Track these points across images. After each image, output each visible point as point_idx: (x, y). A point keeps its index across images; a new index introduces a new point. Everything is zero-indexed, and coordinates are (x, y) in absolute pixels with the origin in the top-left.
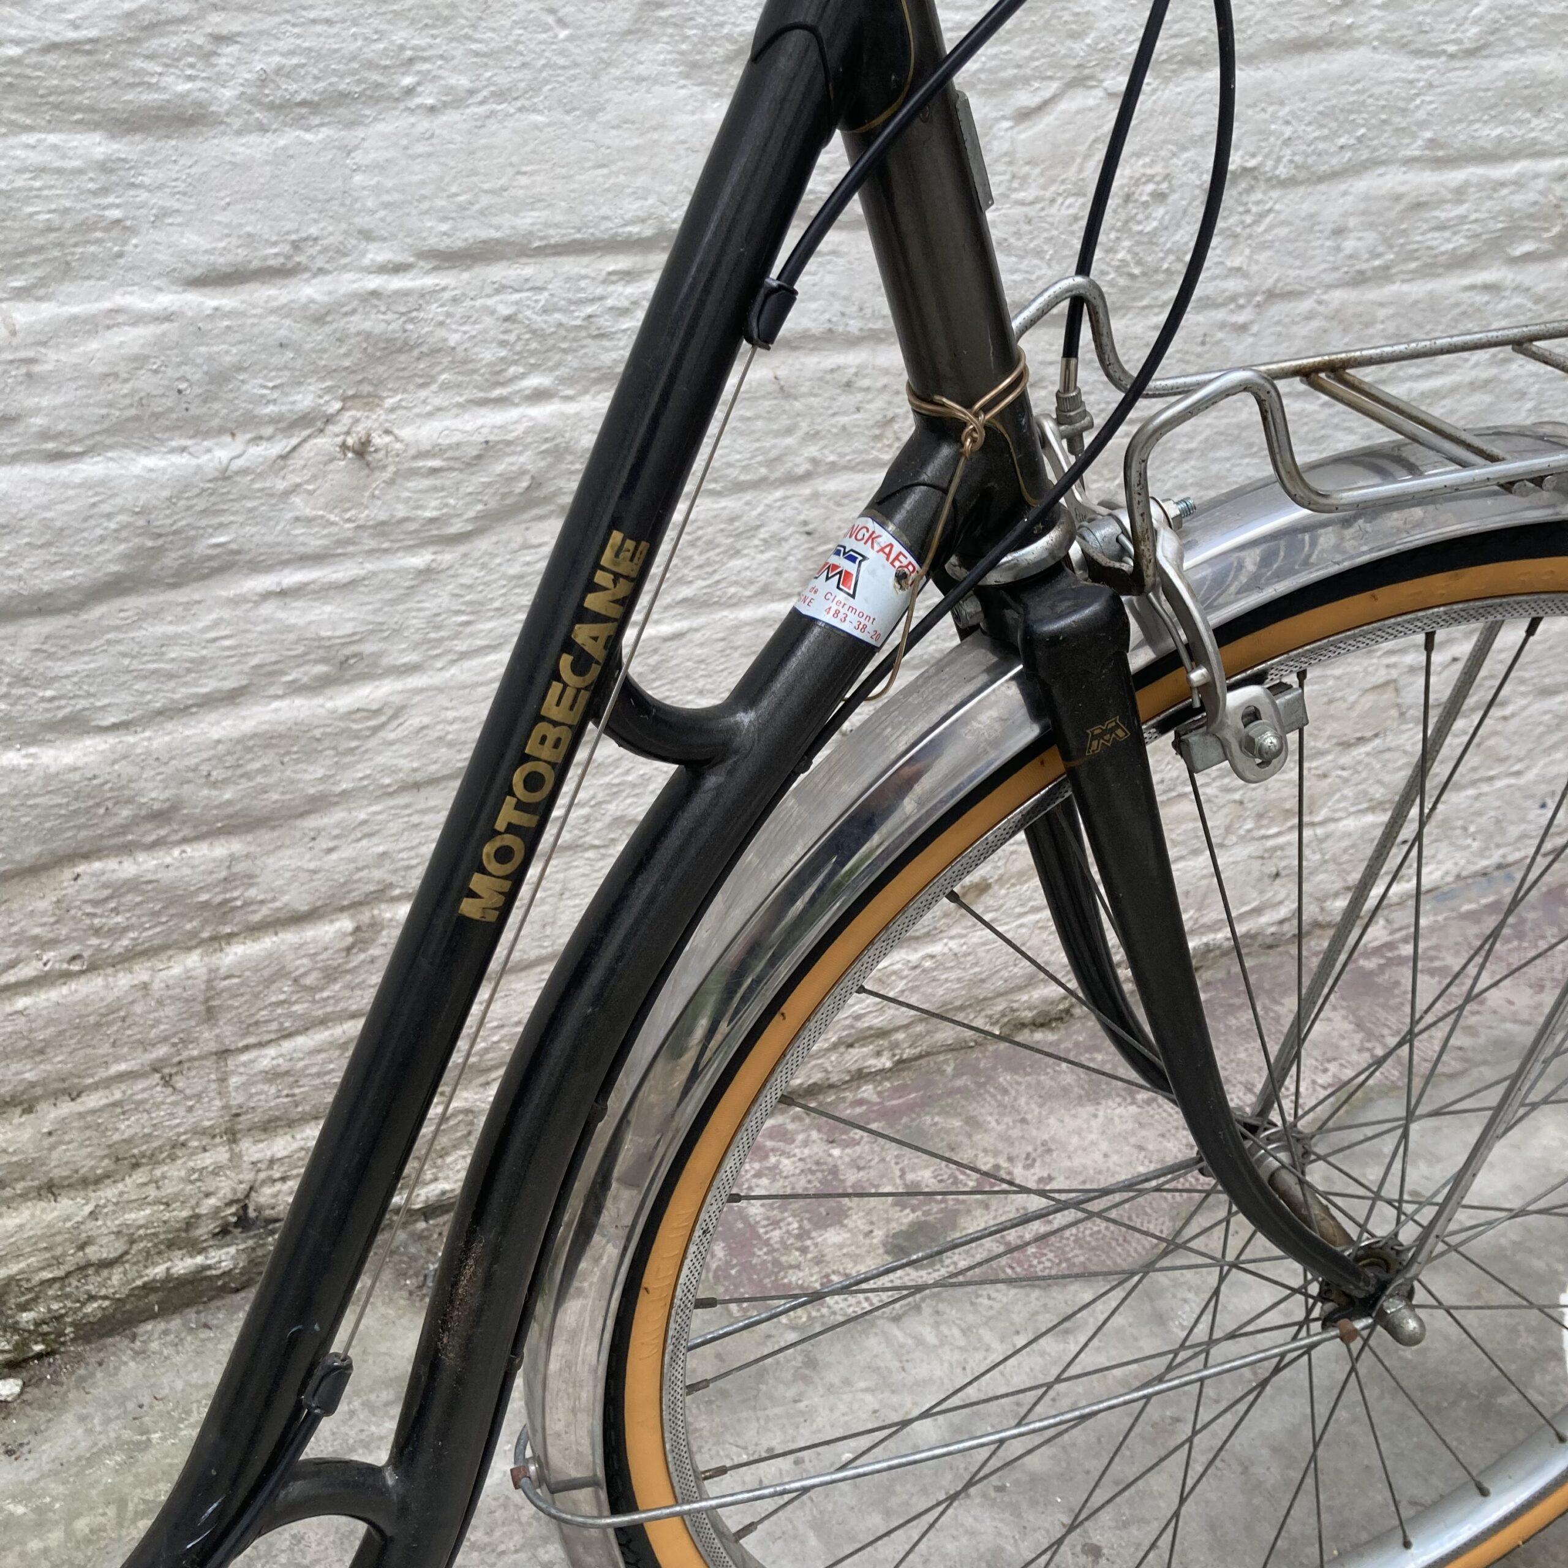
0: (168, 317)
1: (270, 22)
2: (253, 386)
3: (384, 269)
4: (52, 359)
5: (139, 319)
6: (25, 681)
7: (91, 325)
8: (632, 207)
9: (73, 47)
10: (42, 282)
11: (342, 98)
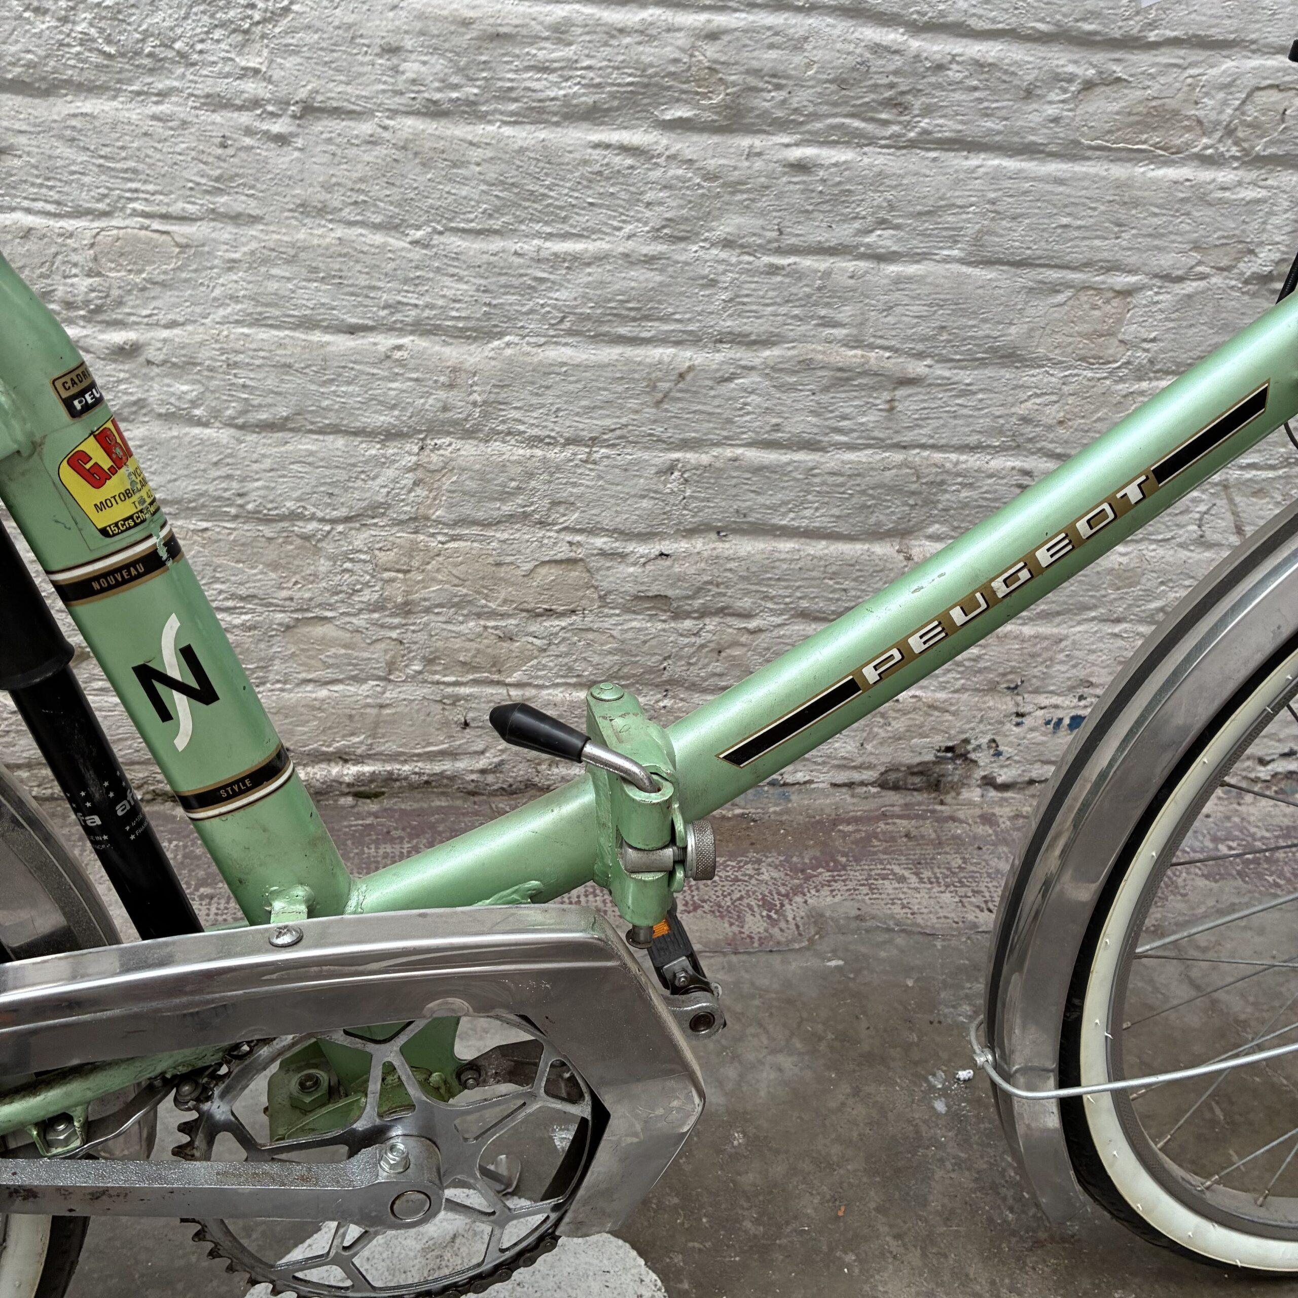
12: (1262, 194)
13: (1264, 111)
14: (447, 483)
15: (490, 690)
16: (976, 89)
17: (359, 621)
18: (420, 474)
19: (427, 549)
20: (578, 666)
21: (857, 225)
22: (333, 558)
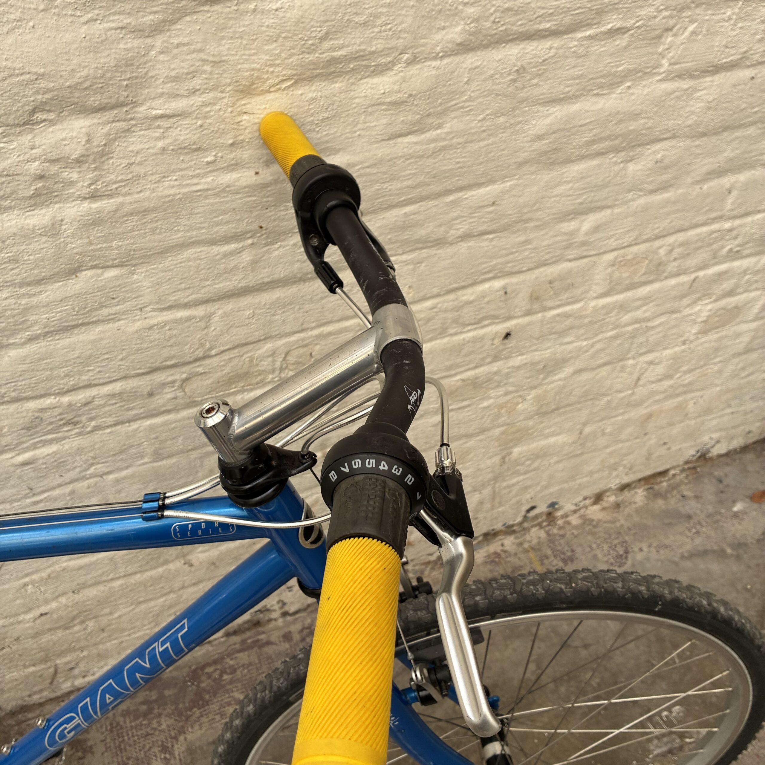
16: (116, 403)
21: (78, 470)
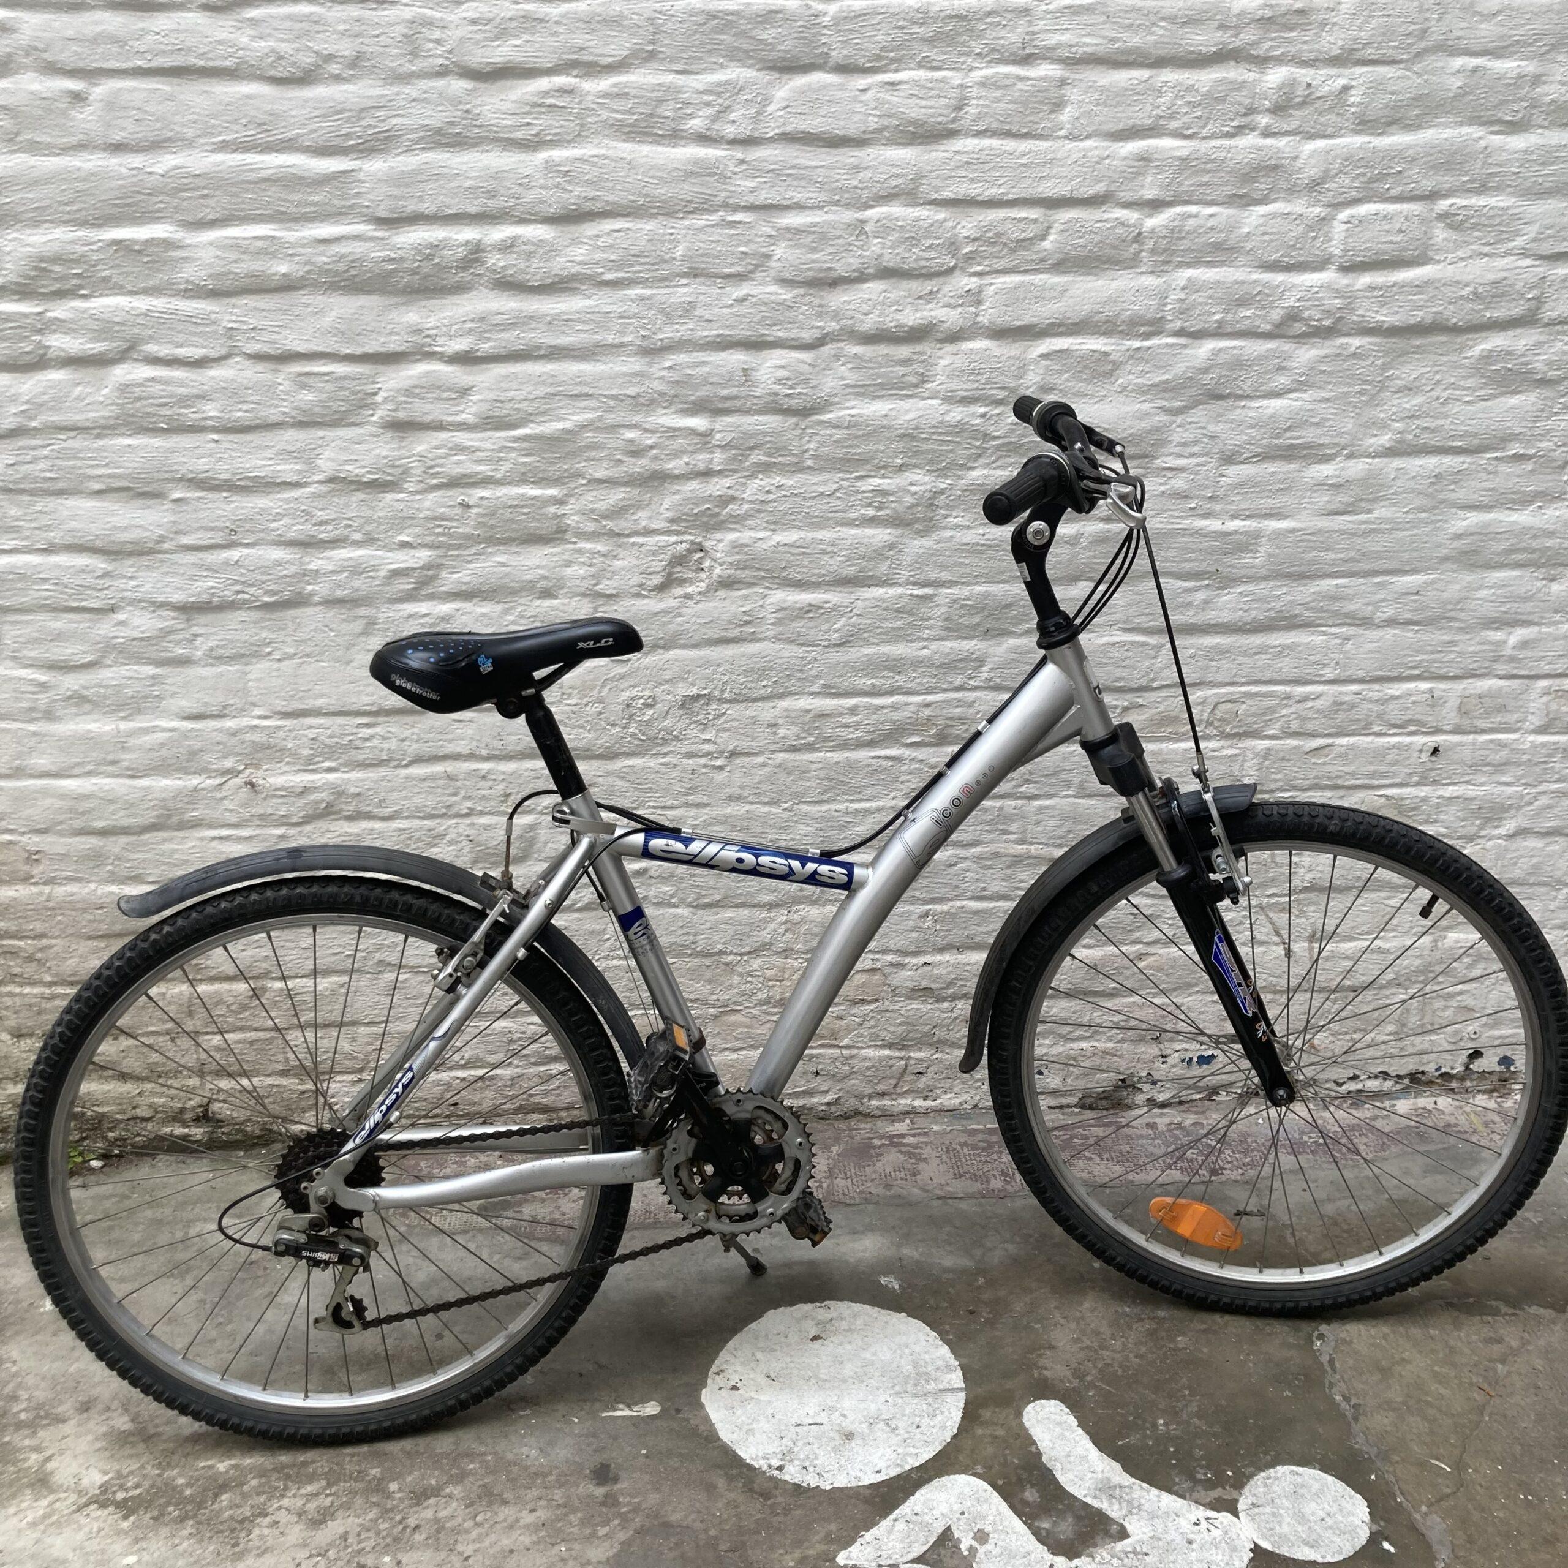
0: (173, 730)
1: (214, 630)
2: (207, 757)
3: (260, 717)
4: (132, 742)
5: (164, 730)
6: (119, 859)
7: (146, 731)
8: (366, 699)
9: (142, 639)
10: (130, 715)
11: (243, 656)
12: (1237, 751)
13: (1226, 713)
14: (803, 929)
15: (830, 1051)
17: (755, 1012)
18: (788, 925)
19: (792, 967)
20: (882, 1034)
22: (741, 975)
